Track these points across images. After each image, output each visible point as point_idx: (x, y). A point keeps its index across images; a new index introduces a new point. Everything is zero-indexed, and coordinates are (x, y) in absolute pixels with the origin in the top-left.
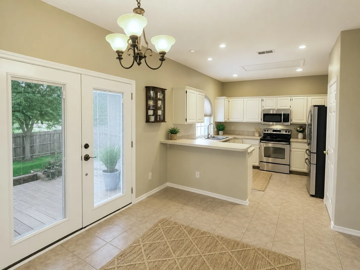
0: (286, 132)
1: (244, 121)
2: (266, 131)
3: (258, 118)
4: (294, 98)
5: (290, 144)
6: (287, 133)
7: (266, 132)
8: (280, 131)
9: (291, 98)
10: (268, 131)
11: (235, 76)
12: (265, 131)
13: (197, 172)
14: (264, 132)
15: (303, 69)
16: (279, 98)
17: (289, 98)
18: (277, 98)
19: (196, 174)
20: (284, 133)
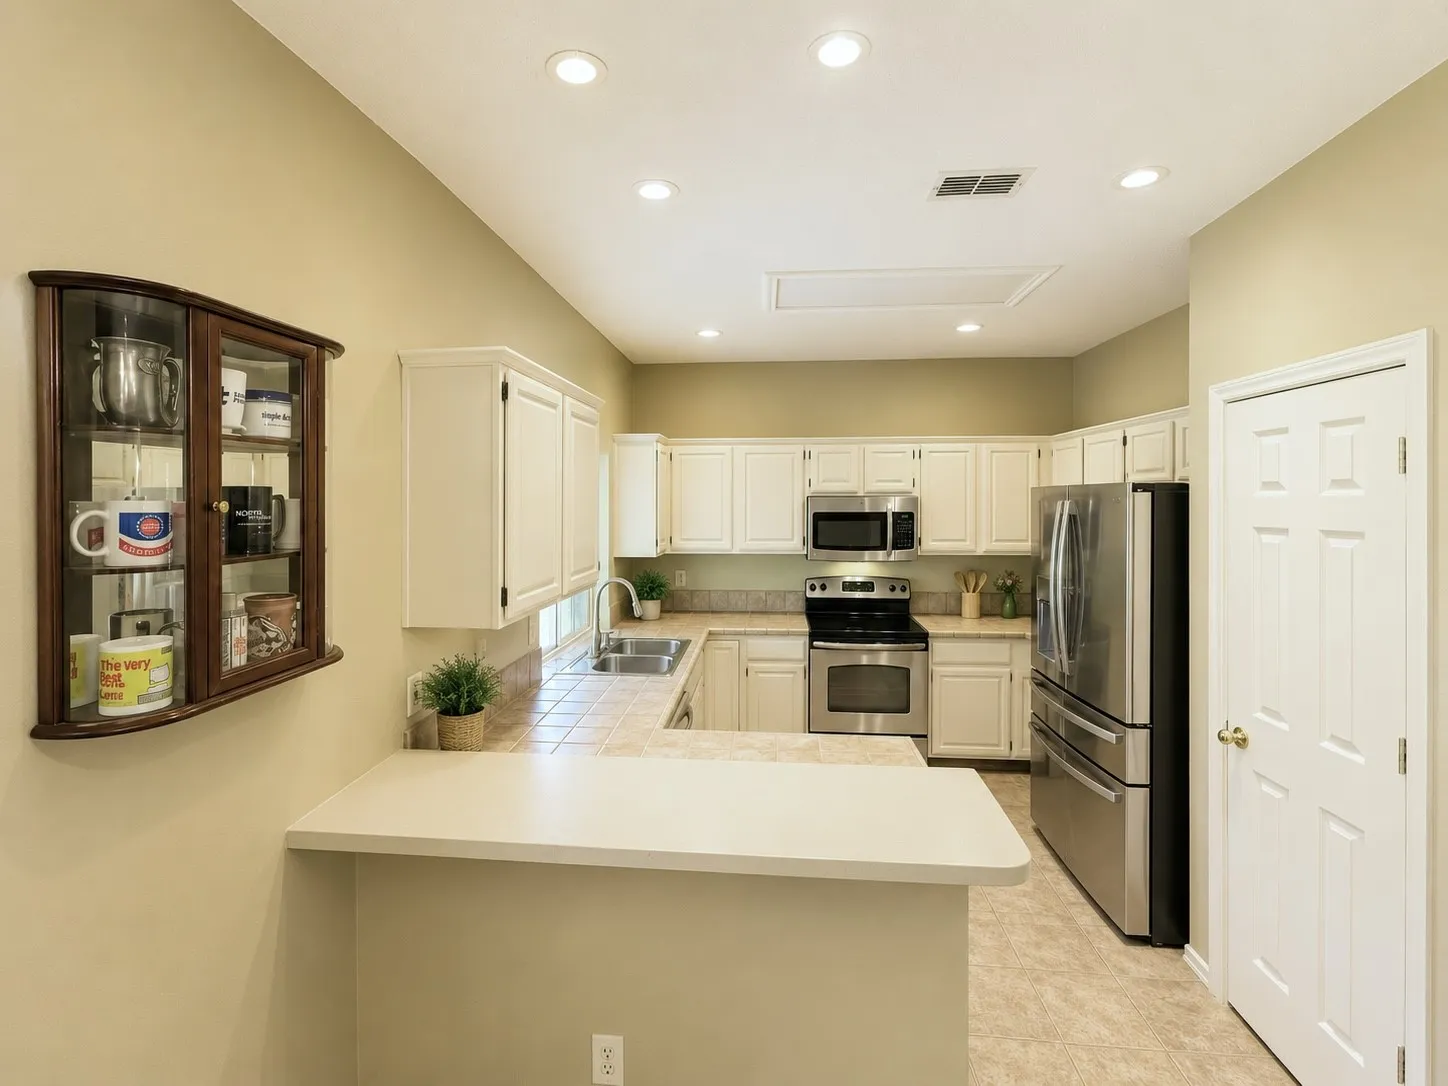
0: (893, 589)
1: (735, 551)
2: (818, 589)
3: (789, 535)
4: (926, 447)
5: (926, 649)
6: (898, 595)
7: (817, 594)
8: (867, 586)
9: (916, 448)
10: (823, 587)
11: (708, 337)
12: (813, 588)
13: (601, 1041)
14: (810, 594)
15: (982, 326)
16: (870, 448)
17: (909, 448)
18: (863, 446)
19: (598, 1061)
20: (887, 595)
